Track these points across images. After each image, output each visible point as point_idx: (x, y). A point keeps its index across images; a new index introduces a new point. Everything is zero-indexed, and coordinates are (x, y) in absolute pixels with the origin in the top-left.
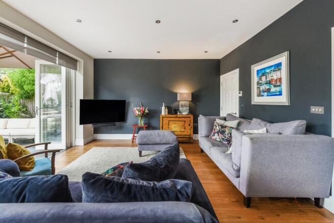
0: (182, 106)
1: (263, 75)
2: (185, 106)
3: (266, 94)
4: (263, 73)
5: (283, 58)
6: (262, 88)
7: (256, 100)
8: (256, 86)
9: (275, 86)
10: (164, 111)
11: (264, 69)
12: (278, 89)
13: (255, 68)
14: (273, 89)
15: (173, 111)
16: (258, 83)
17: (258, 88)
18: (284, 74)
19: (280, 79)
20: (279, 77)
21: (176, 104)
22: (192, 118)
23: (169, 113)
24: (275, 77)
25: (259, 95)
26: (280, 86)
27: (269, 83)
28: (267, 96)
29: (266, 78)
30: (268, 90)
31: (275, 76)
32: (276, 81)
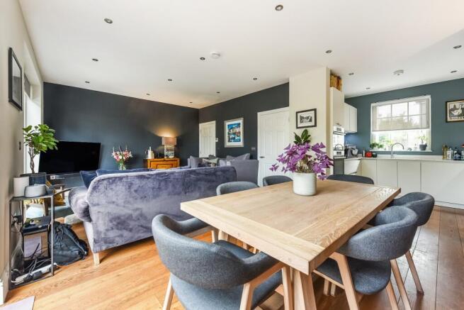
0: (168, 150)
1: (232, 128)
2: (171, 150)
3: (233, 140)
4: (231, 127)
5: (241, 121)
6: (231, 136)
7: (228, 144)
8: (227, 135)
9: (237, 136)
10: (150, 155)
11: (232, 125)
12: (239, 138)
13: (227, 123)
14: (236, 138)
15: (159, 155)
16: (229, 134)
17: (229, 137)
18: (241, 129)
19: (240, 132)
21: (160, 148)
22: (179, 161)
23: (155, 157)
25: (229, 141)
26: (239, 136)
27: (234, 134)
29: (233, 131)
30: (234, 138)
31: (237, 130)
32: (238, 133)
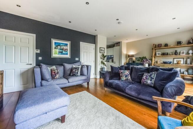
1: (59, 45)
3: (60, 53)
5: (68, 43)
8: (53, 49)
9: (65, 51)
12: (66, 52)
14: (64, 52)
19: (67, 49)
20: (67, 48)
24: (65, 48)
26: (67, 51)
27: (62, 49)
28: (61, 54)
29: (61, 47)
32: (65, 49)
